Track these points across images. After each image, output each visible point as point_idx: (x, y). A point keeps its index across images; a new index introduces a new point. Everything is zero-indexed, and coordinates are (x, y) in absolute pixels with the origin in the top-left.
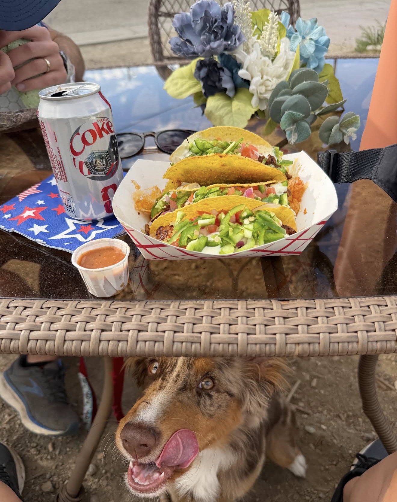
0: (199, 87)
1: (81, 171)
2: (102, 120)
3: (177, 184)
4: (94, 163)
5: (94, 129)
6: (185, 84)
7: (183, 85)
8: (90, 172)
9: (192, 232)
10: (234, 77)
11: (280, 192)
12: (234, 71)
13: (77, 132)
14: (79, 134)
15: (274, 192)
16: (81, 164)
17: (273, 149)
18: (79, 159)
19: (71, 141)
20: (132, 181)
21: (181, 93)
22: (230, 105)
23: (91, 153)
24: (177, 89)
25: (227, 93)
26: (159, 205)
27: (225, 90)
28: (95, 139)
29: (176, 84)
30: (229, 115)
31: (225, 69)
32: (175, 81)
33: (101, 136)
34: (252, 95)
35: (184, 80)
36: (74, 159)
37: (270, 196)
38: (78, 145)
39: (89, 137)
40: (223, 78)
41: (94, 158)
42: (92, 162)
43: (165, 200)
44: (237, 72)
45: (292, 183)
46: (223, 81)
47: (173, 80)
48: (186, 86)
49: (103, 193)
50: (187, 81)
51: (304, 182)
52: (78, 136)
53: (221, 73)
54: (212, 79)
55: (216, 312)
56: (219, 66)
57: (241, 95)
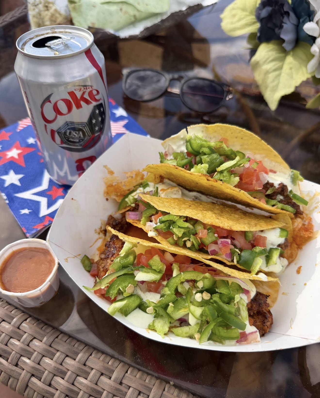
0: (255, 27)
1: (53, 138)
2: (83, 89)
3: (158, 180)
4: (68, 134)
5: (69, 98)
6: (244, 18)
7: (240, 20)
8: (62, 142)
9: (126, 284)
10: (298, 28)
11: (272, 244)
12: (301, 20)
13: (48, 100)
14: (50, 102)
15: (264, 245)
16: (53, 132)
17: (291, 174)
18: (51, 126)
19: (42, 106)
20: (105, 167)
21: (235, 29)
22: (283, 59)
23: (65, 123)
24: (232, 23)
25: (284, 45)
26: (129, 200)
27: (283, 41)
28: (70, 109)
29: (234, 16)
30: (277, 73)
31: (292, 14)
32: (234, 12)
33: (79, 106)
34: (313, 56)
35: (245, 13)
36: (45, 126)
37: (254, 249)
38: (50, 114)
39: (63, 107)
40: (285, 26)
41: (68, 129)
42: (65, 133)
43: (136, 197)
44: (304, 23)
45: (298, 226)
46: (283, 30)
47: (233, 9)
48: (244, 22)
49: (77, 164)
50: (247, 16)
51: (315, 229)
52: (48, 103)
53: (285, 19)
54: (274, 21)
55: (122, 391)
56: (286, 8)
57: (300, 52)
